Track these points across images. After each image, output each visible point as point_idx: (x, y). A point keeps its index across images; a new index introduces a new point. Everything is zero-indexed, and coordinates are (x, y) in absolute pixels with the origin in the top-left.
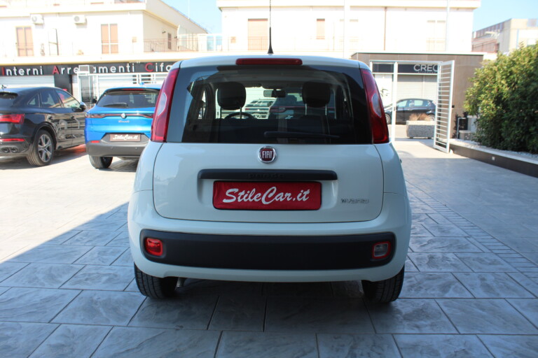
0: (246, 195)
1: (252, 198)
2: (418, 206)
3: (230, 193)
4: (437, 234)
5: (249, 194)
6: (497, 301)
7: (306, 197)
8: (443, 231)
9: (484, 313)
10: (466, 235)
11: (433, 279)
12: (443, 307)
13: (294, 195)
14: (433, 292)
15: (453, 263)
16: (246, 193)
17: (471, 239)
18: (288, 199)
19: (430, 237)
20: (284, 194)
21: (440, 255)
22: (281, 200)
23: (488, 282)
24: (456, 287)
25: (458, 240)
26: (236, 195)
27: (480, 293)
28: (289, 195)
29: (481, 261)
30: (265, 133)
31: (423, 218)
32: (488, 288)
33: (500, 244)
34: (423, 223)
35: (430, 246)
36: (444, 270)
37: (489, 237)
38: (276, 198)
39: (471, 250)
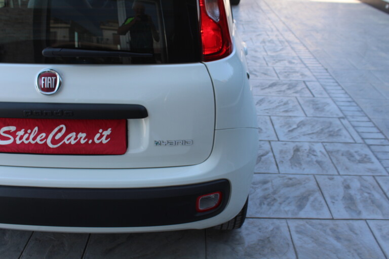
0: (27, 136)
1: (34, 139)
2: (297, 69)
3: (5, 132)
4: (310, 112)
5: (30, 134)
6: (356, 224)
7: (106, 139)
8: (317, 109)
9: (338, 245)
10: (341, 115)
11: (292, 185)
12: (294, 234)
13: (90, 136)
14: (287, 209)
15: (319, 159)
16: (26, 132)
17: (345, 122)
18: (82, 142)
19: (301, 117)
20: (77, 135)
21: (306, 146)
22: (73, 142)
23: (352, 192)
24: (316, 199)
25: (331, 123)
26: (14, 134)
27: (340, 211)
28: (84, 135)
29: (350, 156)
30: (43, 52)
31: (299, 88)
32: (350, 201)
33: (375, 130)
34: (297, 95)
35: (299, 130)
36: (307, 171)
37: (365, 119)
38: (65, 140)
39: (342, 139)
